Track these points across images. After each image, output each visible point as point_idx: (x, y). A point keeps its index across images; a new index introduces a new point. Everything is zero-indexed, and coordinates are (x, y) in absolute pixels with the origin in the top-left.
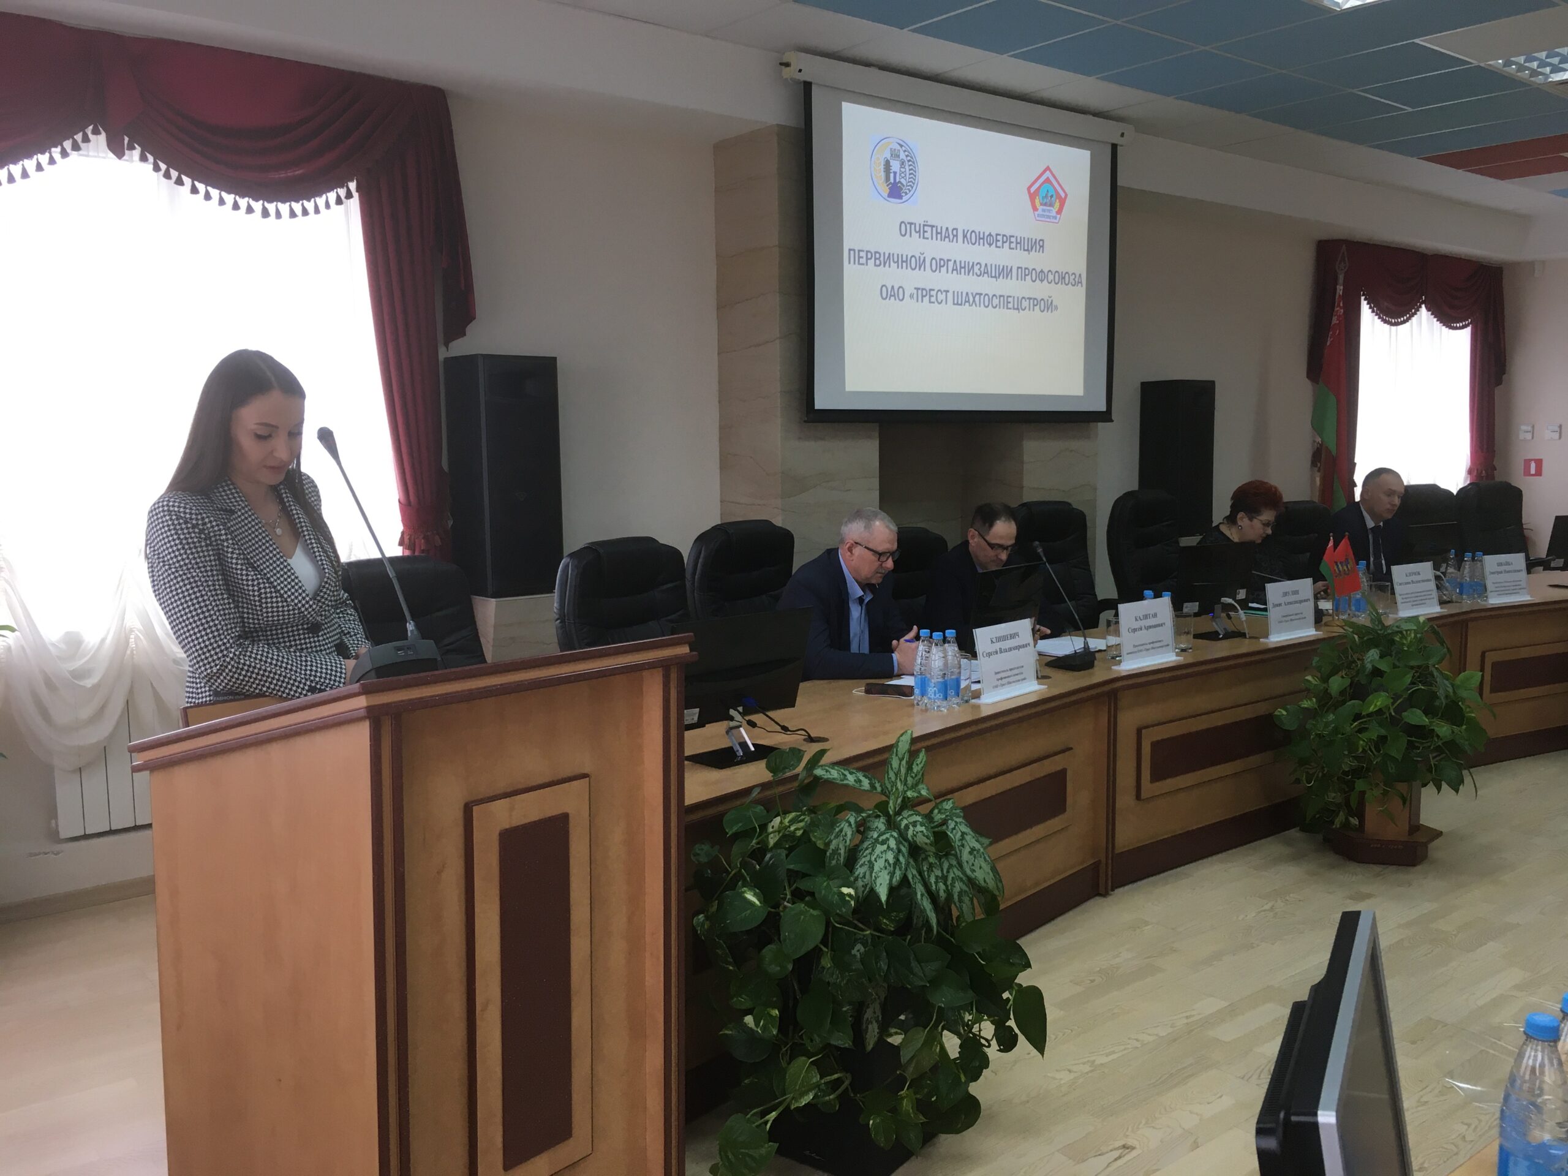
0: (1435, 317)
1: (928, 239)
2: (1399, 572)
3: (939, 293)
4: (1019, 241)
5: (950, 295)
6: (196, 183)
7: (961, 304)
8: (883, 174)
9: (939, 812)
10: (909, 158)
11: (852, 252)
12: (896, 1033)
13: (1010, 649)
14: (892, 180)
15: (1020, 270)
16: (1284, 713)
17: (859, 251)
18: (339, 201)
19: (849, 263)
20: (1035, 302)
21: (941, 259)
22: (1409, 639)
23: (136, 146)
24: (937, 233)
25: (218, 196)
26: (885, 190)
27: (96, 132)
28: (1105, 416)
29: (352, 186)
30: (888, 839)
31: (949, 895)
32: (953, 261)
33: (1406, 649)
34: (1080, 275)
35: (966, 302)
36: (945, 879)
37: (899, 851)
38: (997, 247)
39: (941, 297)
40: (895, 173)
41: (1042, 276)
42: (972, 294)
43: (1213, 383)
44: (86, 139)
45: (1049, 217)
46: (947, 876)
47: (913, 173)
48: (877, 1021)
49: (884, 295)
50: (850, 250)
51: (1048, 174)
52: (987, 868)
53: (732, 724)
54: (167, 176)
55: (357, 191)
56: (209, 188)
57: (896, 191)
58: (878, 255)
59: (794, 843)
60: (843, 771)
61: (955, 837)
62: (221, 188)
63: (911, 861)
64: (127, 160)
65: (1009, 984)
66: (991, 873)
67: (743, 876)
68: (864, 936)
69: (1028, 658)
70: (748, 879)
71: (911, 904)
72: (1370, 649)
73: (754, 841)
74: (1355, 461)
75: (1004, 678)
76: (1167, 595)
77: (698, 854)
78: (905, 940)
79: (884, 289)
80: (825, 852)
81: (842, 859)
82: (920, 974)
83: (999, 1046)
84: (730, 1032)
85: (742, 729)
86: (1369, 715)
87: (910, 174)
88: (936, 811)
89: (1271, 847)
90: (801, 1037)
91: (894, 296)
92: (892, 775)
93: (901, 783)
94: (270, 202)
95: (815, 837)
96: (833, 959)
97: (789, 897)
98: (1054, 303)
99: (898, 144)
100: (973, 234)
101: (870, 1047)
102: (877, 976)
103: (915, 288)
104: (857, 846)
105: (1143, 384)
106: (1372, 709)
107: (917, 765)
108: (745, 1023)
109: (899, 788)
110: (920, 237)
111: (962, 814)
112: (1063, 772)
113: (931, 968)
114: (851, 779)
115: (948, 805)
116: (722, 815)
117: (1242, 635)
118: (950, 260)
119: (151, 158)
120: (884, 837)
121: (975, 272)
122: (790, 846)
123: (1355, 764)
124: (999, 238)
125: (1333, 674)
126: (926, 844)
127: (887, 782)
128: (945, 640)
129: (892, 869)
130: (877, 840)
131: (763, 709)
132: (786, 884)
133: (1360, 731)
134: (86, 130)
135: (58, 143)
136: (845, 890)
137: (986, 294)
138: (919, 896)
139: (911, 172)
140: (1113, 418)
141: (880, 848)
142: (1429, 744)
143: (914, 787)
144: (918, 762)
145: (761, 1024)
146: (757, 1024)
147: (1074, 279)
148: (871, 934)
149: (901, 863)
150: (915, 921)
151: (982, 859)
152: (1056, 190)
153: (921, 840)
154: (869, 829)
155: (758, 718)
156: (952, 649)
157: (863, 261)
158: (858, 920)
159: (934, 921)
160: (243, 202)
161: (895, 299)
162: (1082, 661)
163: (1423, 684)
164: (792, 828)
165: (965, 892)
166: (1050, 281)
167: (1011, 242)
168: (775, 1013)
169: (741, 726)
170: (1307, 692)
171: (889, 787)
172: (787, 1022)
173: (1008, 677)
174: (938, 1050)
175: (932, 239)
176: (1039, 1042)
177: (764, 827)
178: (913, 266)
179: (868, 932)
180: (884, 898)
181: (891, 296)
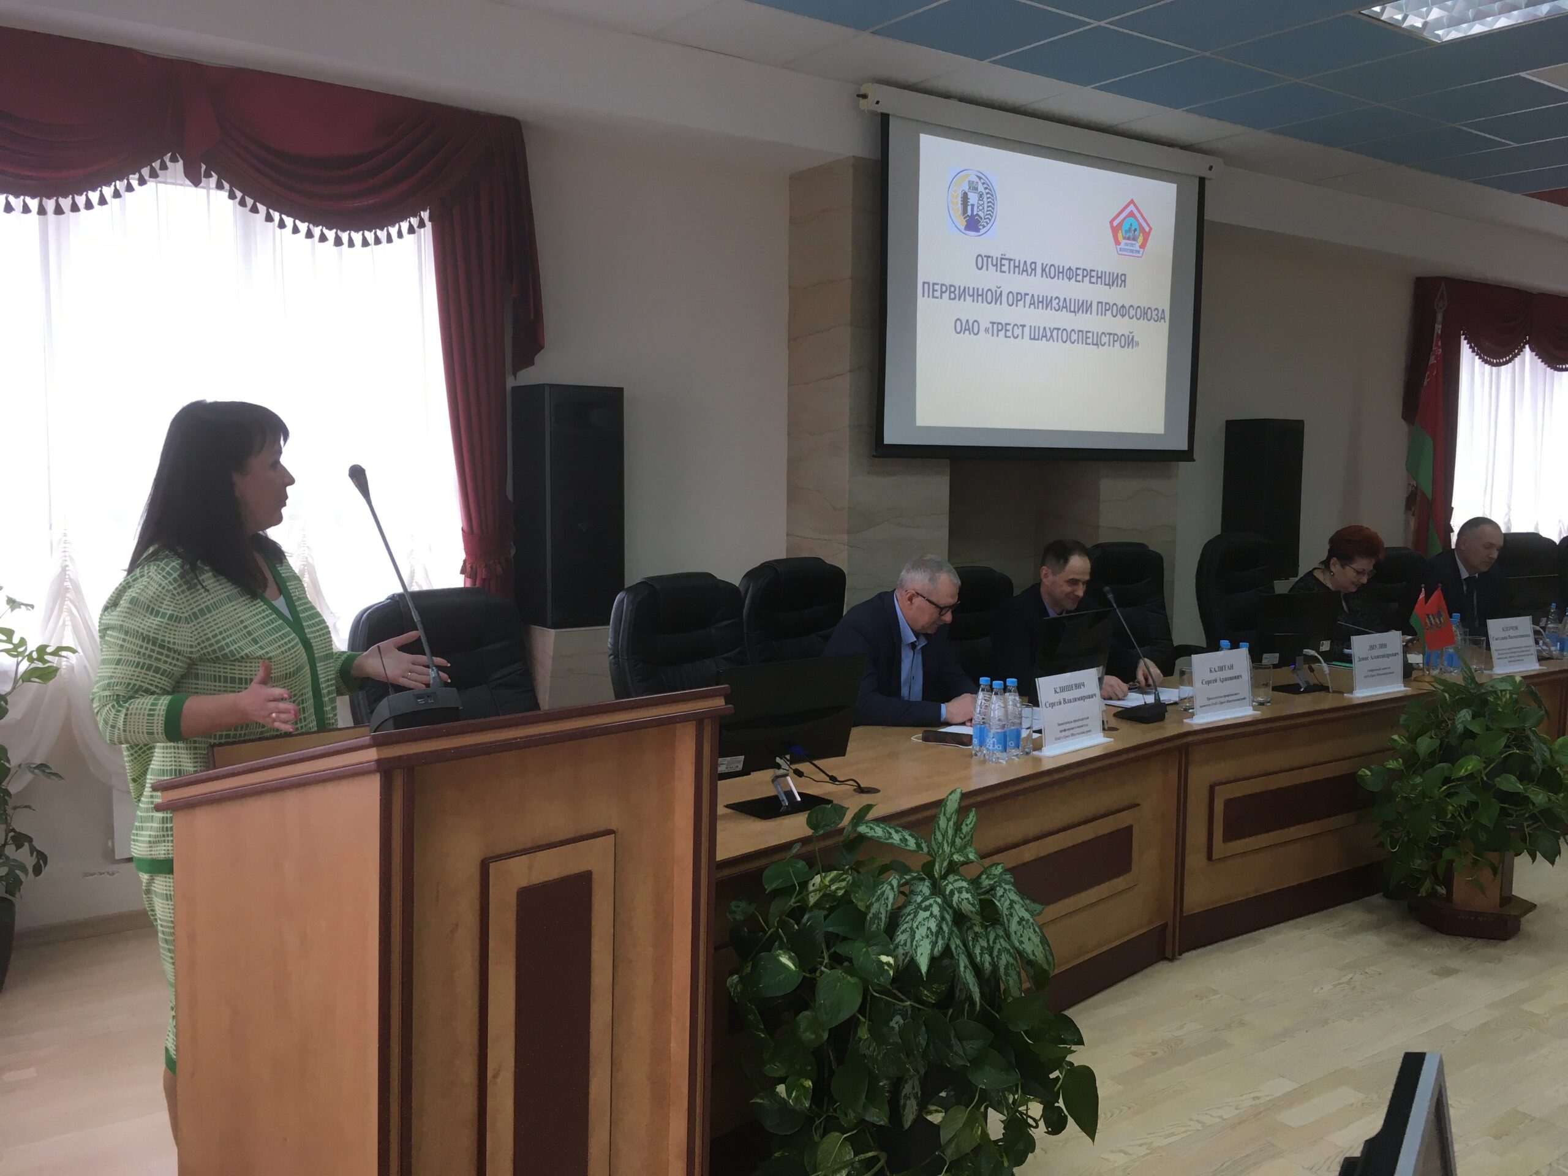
0: (1539, 358)
1: (1005, 272)
2: (1495, 626)
3: (1016, 327)
4: (1100, 275)
5: (1027, 330)
6: (271, 211)
7: (1038, 339)
8: (960, 206)
9: (987, 877)
10: (987, 191)
11: (926, 286)
12: (937, 1111)
13: (1075, 700)
14: (969, 213)
15: (1100, 305)
16: (1369, 773)
17: (934, 284)
18: (411, 230)
19: (923, 296)
20: (1115, 338)
21: (1018, 293)
22: (1504, 700)
23: (213, 173)
24: (1015, 267)
25: (292, 224)
26: (962, 223)
27: (174, 160)
28: (1186, 456)
29: (425, 215)
30: (931, 905)
31: (995, 967)
32: (1030, 295)
33: (1500, 710)
34: (1163, 310)
35: (1043, 336)
36: (990, 950)
37: (943, 918)
38: (1076, 281)
39: (1018, 331)
40: (973, 206)
41: (1122, 311)
42: (1050, 328)
43: (1301, 423)
44: (164, 167)
45: (1132, 251)
46: (993, 947)
47: (992, 206)
48: (916, 1097)
49: (959, 330)
50: (924, 283)
51: (1132, 208)
52: (1036, 940)
53: (781, 772)
54: (242, 203)
55: (430, 219)
56: (284, 217)
57: (973, 224)
58: (953, 289)
59: (835, 904)
60: (888, 828)
61: (1003, 905)
62: (295, 217)
63: (955, 929)
64: (204, 188)
65: (1059, 1062)
66: (1040, 945)
67: (780, 936)
68: (904, 1006)
69: (1095, 708)
70: (785, 940)
71: (953, 979)
72: (1462, 709)
73: (793, 900)
74: (1453, 506)
75: (1068, 729)
76: (1245, 646)
77: (734, 912)
78: (945, 1015)
79: (958, 322)
80: (865, 914)
81: (883, 924)
82: (961, 1053)
83: (1047, 1129)
84: (762, 1101)
85: (789, 778)
86: (1461, 779)
87: (988, 207)
88: (984, 876)
89: (1352, 914)
90: (835, 1110)
91: (969, 330)
92: (939, 837)
93: (948, 845)
94: (344, 231)
95: (855, 897)
96: (870, 1030)
97: (826, 961)
98: (1135, 339)
99: (977, 176)
100: (1052, 268)
101: (907, 1125)
102: (915, 1052)
103: (991, 323)
104: (900, 908)
105: (1227, 421)
106: (1462, 773)
107: (967, 825)
108: (778, 1093)
109: (946, 850)
110: (997, 271)
111: (1012, 880)
112: (1129, 830)
113: (973, 1046)
114: (896, 838)
115: (998, 870)
116: (762, 870)
117: (1324, 688)
118: (1028, 294)
119: (227, 186)
120: (927, 903)
121: (1053, 306)
122: (830, 907)
123: (1444, 830)
124: (1079, 272)
125: (1420, 734)
126: (972, 912)
127: (933, 843)
128: (1005, 689)
129: (934, 937)
130: (919, 905)
131: (810, 758)
132: (824, 946)
133: (1449, 795)
134: (164, 158)
135: (136, 169)
136: (884, 959)
137: (1064, 329)
138: (962, 969)
139: (990, 204)
140: (1195, 457)
141: (923, 915)
142: (1523, 812)
143: (961, 850)
144: (968, 822)
145: (793, 1095)
146: (789, 1094)
147: (1157, 315)
148: (911, 1005)
149: (944, 932)
150: (958, 992)
151: (1032, 930)
152: (1140, 224)
153: (966, 907)
154: (912, 892)
155: (804, 767)
156: (1013, 698)
157: (937, 294)
158: (898, 989)
159: (977, 997)
160: (317, 231)
161: (970, 334)
162: (1154, 714)
163: (1518, 748)
164: (833, 888)
165: (1012, 965)
166: (1131, 316)
167: (1091, 277)
168: (809, 1084)
169: (787, 775)
170: (1391, 750)
171: (935, 847)
172: (820, 1095)
173: (1072, 729)
174: (979, 1132)
175: (1009, 272)
176: (1089, 1127)
177: (804, 885)
178: (989, 300)
179: (908, 1003)
180: (924, 969)
181: (965, 330)
